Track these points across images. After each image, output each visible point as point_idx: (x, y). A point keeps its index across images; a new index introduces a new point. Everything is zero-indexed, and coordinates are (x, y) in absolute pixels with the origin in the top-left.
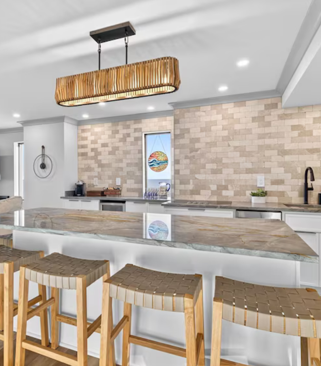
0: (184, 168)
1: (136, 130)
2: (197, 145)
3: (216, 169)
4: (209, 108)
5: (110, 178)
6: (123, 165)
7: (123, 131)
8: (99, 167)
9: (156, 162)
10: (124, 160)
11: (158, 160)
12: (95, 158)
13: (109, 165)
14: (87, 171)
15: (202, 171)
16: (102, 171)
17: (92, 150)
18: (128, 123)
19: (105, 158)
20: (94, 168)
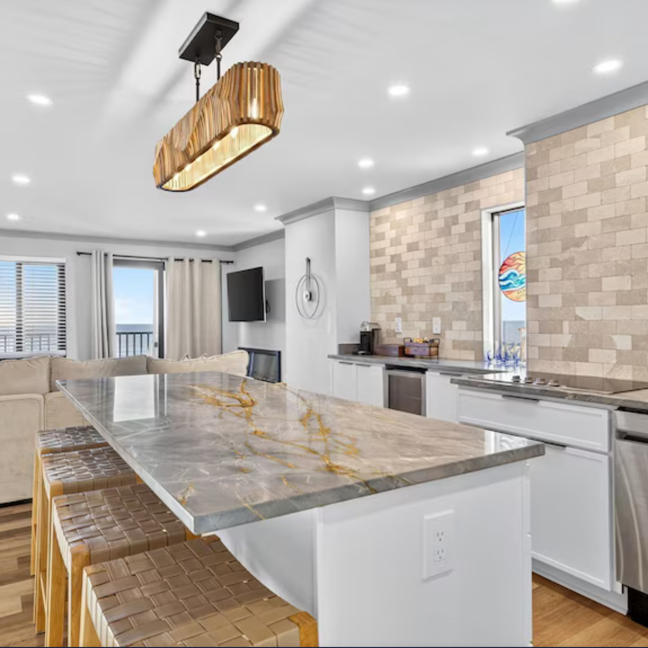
0: (548, 291)
1: (468, 206)
2: (580, 230)
3: (629, 291)
4: (610, 123)
5: (423, 317)
6: (445, 288)
7: (445, 213)
8: (403, 295)
9: (516, 279)
10: (447, 277)
11: (519, 271)
12: (396, 275)
13: (420, 290)
14: (385, 303)
15: (592, 296)
16: (408, 302)
17: (394, 258)
18: (454, 192)
19: (414, 275)
20: (394, 297)
